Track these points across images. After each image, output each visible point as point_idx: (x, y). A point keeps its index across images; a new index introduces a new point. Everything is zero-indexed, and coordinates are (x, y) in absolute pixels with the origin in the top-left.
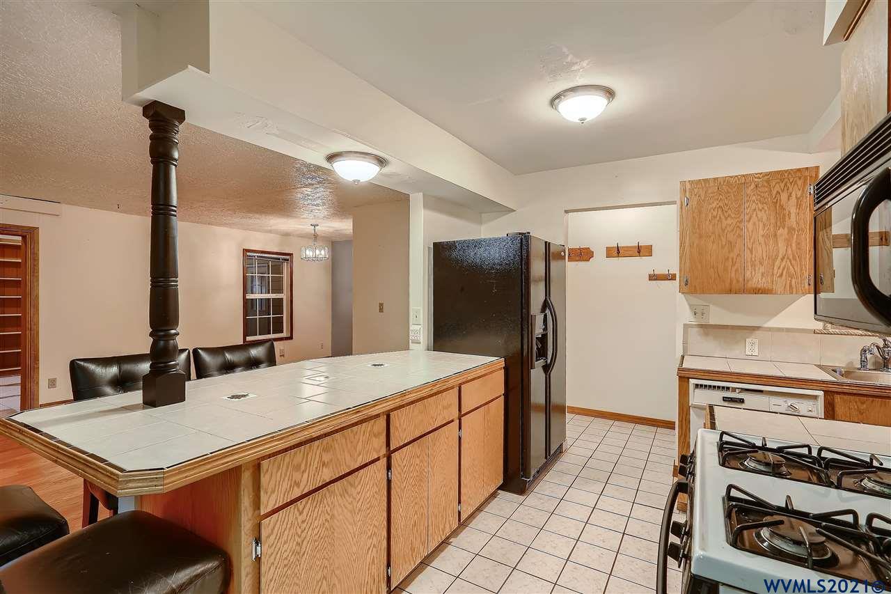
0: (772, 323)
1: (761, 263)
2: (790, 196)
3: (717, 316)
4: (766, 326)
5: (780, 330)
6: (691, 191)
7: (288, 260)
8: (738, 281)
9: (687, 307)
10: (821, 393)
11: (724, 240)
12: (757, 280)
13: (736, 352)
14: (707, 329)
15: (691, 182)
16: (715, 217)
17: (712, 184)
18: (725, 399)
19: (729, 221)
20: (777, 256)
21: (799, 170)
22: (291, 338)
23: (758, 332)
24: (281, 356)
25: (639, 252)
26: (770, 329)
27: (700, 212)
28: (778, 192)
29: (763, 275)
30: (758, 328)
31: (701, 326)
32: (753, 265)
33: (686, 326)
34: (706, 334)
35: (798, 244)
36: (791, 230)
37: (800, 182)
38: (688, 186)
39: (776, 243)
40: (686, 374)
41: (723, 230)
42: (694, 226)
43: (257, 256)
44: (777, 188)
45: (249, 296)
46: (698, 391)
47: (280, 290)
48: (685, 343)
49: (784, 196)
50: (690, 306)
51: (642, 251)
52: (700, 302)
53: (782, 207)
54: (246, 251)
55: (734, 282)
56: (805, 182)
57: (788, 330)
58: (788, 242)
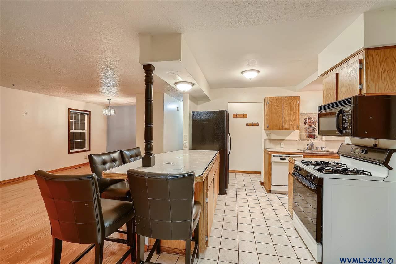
0: (288, 138)
1: (287, 122)
2: (293, 104)
3: (274, 137)
4: (286, 139)
5: (289, 140)
6: (269, 100)
7: (88, 114)
8: (281, 126)
9: (265, 134)
10: (303, 156)
11: (278, 114)
12: (286, 126)
13: (278, 147)
14: (271, 140)
15: (269, 97)
16: (275, 108)
17: (275, 98)
18: (281, 159)
19: (279, 109)
20: (291, 120)
21: (295, 97)
22: (89, 150)
23: (284, 141)
24: (85, 159)
25: (243, 116)
26: (286, 140)
27: (272, 106)
28: (291, 102)
29: (287, 125)
30: (284, 140)
31: (269, 140)
32: (285, 122)
33: (265, 140)
34: (270, 142)
35: (295, 117)
36: (294, 113)
37: (296, 100)
38: (268, 98)
39: (290, 115)
40: (270, 153)
41: (278, 112)
42: (270, 110)
43: (75, 112)
44: (291, 101)
45: (71, 131)
46: (274, 157)
47: (84, 128)
48: (265, 145)
49: (292, 103)
50: (266, 134)
51: (244, 116)
52: (269, 132)
53: (292, 106)
54: (69, 109)
55: (280, 127)
56: (297, 100)
57: (291, 140)
58: (293, 116)
